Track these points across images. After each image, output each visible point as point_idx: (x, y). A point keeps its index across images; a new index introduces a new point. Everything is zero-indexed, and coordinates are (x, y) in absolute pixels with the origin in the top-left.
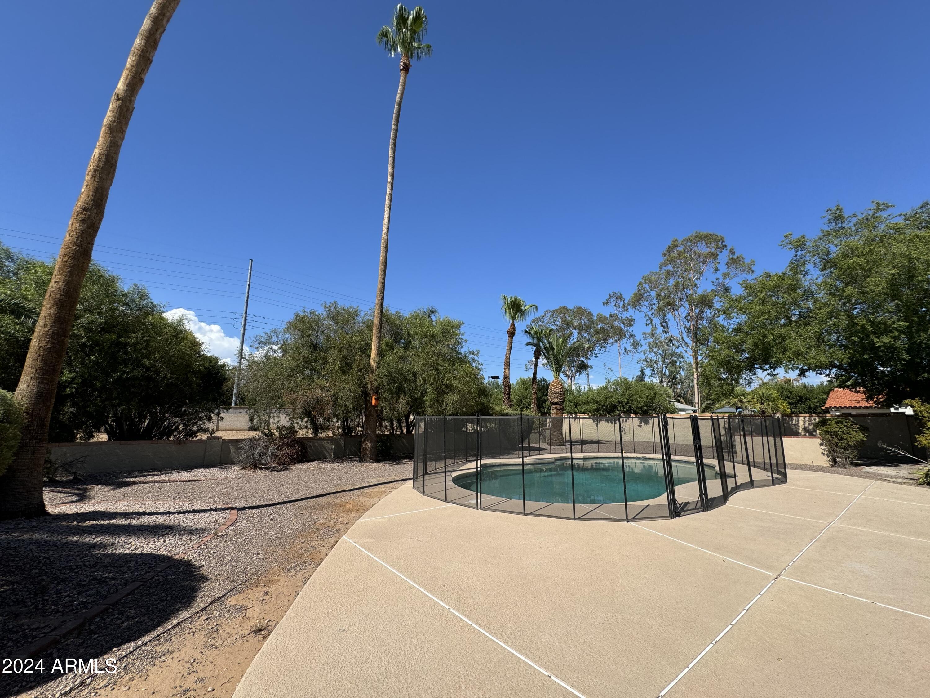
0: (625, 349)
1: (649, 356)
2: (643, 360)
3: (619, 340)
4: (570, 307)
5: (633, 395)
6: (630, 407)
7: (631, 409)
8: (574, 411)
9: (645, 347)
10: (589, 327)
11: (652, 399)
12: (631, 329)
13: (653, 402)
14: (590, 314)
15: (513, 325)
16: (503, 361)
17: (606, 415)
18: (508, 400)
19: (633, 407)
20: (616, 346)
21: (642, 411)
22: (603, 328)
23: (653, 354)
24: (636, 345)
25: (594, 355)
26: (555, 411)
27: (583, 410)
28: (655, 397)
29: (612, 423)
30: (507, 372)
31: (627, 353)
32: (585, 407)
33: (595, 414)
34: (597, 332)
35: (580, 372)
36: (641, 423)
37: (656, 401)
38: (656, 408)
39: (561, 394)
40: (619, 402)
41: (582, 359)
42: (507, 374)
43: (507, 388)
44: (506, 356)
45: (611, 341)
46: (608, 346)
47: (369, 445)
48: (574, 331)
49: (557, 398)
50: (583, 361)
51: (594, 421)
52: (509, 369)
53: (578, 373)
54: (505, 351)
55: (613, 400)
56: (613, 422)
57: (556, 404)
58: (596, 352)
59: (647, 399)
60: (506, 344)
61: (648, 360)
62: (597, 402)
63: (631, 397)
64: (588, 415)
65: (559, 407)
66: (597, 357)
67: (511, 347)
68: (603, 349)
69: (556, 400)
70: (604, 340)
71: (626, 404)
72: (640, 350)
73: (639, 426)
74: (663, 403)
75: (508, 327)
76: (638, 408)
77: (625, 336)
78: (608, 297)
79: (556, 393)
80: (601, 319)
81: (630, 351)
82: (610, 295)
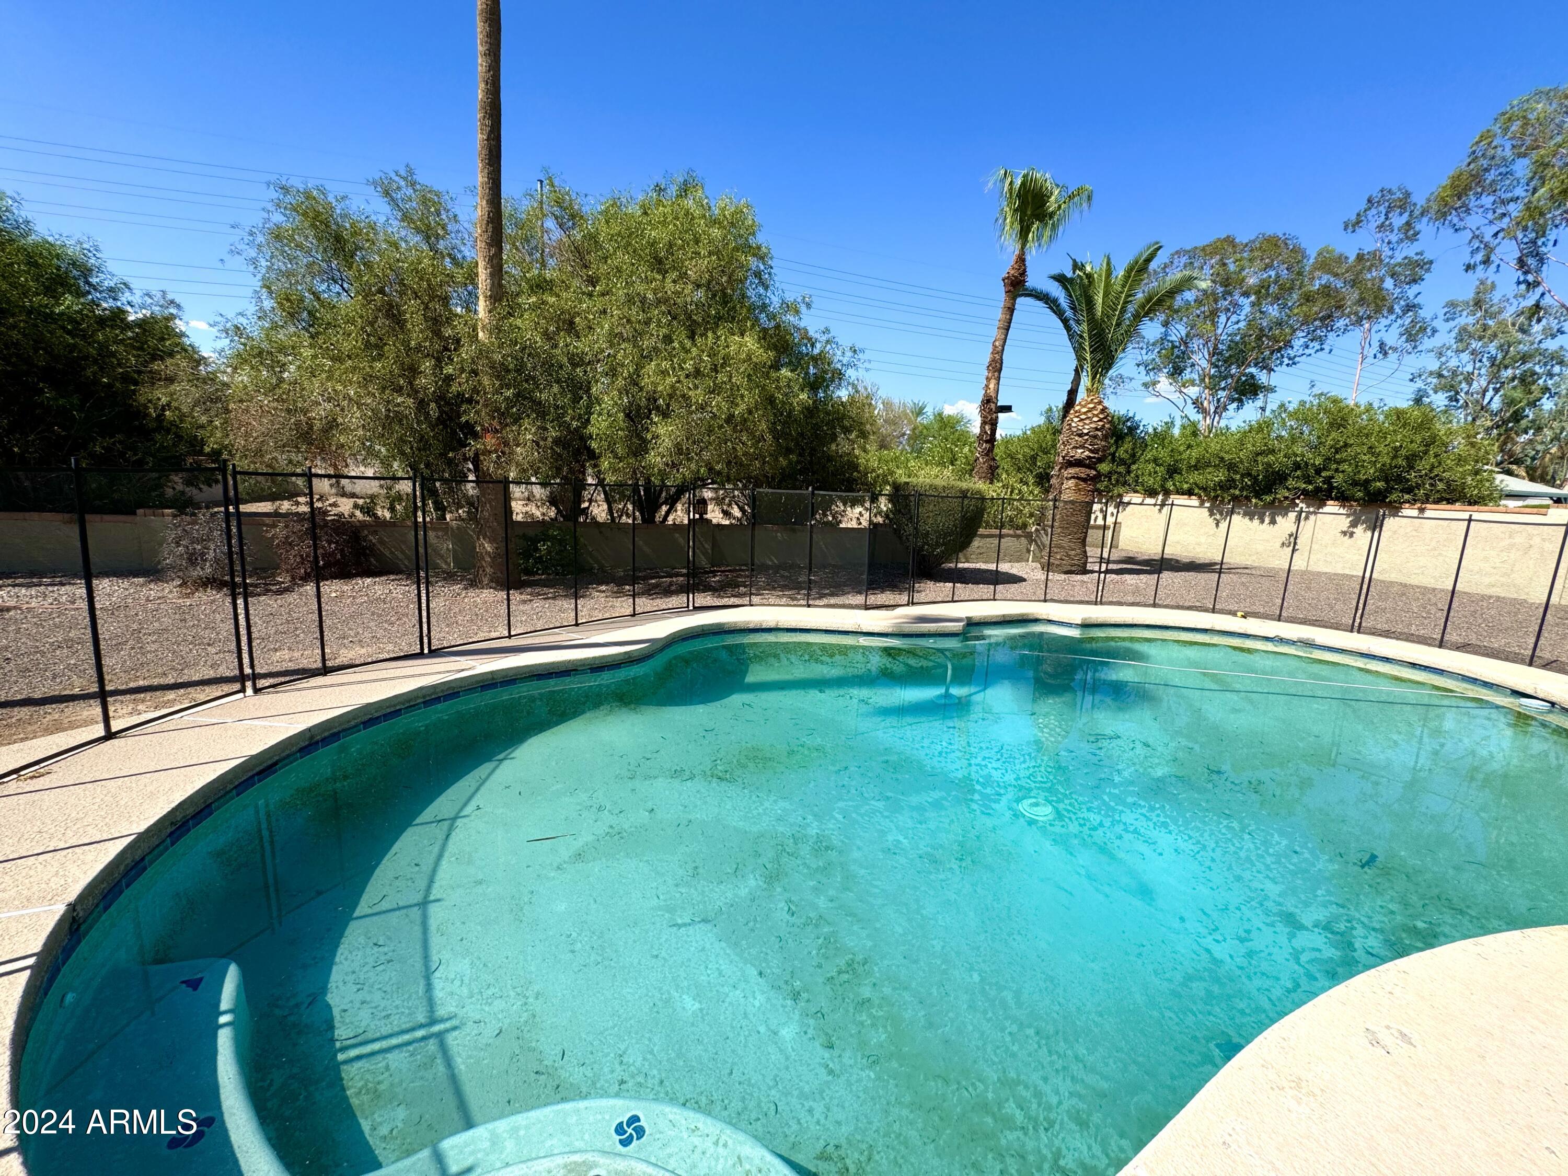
0: (1382, 345)
1: (1453, 363)
2: (1431, 373)
3: (1369, 317)
4: (1242, 238)
5: (1346, 445)
6: (1328, 480)
7: (1331, 488)
8: (1162, 486)
9: (1445, 336)
10: (1286, 289)
11: (1412, 459)
12: (1412, 291)
13: (1412, 468)
14: (1296, 250)
15: (1021, 260)
16: (987, 359)
17: (1248, 498)
18: (987, 455)
19: (1338, 480)
20: (1357, 334)
21: (1368, 493)
22: (1327, 287)
23: (1465, 357)
24: (1414, 334)
25: (1286, 361)
26: (1071, 483)
27: (1186, 486)
28: (1426, 453)
29: (1262, 522)
30: (992, 386)
31: (1385, 354)
32: (1195, 477)
33: (1216, 497)
34: (1308, 298)
35: (1240, 401)
36: (1354, 524)
37: (1423, 465)
38: (1418, 486)
39: (1095, 437)
40: (1297, 466)
41: (1252, 370)
42: (991, 392)
43: (987, 427)
44: (995, 347)
45: (1341, 323)
46: (1331, 335)
47: (488, 547)
48: (1243, 301)
49: (1082, 447)
50: (1252, 376)
51: (1211, 514)
52: (999, 379)
53: (1235, 405)
54: (994, 333)
55: (1278, 461)
56: (1267, 520)
57: (1079, 463)
58: (1292, 353)
59: (1395, 457)
60: (999, 314)
61: (1445, 373)
62: (1231, 467)
63: (1337, 451)
64: (1200, 497)
65: (1082, 472)
66: (1294, 363)
67: (1011, 320)
68: (1316, 345)
69: (1080, 453)
70: (1322, 319)
71: (1318, 472)
72: (1427, 343)
73: (1344, 533)
74: (1450, 469)
75: (1007, 266)
76: (1355, 483)
77: (1391, 310)
78: (1363, 205)
79: (1080, 435)
80: (1327, 263)
81: (1395, 349)
82: (1369, 201)
